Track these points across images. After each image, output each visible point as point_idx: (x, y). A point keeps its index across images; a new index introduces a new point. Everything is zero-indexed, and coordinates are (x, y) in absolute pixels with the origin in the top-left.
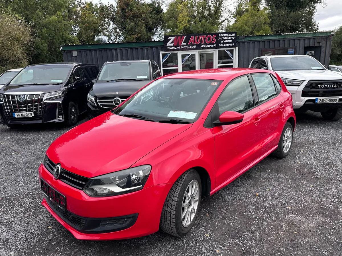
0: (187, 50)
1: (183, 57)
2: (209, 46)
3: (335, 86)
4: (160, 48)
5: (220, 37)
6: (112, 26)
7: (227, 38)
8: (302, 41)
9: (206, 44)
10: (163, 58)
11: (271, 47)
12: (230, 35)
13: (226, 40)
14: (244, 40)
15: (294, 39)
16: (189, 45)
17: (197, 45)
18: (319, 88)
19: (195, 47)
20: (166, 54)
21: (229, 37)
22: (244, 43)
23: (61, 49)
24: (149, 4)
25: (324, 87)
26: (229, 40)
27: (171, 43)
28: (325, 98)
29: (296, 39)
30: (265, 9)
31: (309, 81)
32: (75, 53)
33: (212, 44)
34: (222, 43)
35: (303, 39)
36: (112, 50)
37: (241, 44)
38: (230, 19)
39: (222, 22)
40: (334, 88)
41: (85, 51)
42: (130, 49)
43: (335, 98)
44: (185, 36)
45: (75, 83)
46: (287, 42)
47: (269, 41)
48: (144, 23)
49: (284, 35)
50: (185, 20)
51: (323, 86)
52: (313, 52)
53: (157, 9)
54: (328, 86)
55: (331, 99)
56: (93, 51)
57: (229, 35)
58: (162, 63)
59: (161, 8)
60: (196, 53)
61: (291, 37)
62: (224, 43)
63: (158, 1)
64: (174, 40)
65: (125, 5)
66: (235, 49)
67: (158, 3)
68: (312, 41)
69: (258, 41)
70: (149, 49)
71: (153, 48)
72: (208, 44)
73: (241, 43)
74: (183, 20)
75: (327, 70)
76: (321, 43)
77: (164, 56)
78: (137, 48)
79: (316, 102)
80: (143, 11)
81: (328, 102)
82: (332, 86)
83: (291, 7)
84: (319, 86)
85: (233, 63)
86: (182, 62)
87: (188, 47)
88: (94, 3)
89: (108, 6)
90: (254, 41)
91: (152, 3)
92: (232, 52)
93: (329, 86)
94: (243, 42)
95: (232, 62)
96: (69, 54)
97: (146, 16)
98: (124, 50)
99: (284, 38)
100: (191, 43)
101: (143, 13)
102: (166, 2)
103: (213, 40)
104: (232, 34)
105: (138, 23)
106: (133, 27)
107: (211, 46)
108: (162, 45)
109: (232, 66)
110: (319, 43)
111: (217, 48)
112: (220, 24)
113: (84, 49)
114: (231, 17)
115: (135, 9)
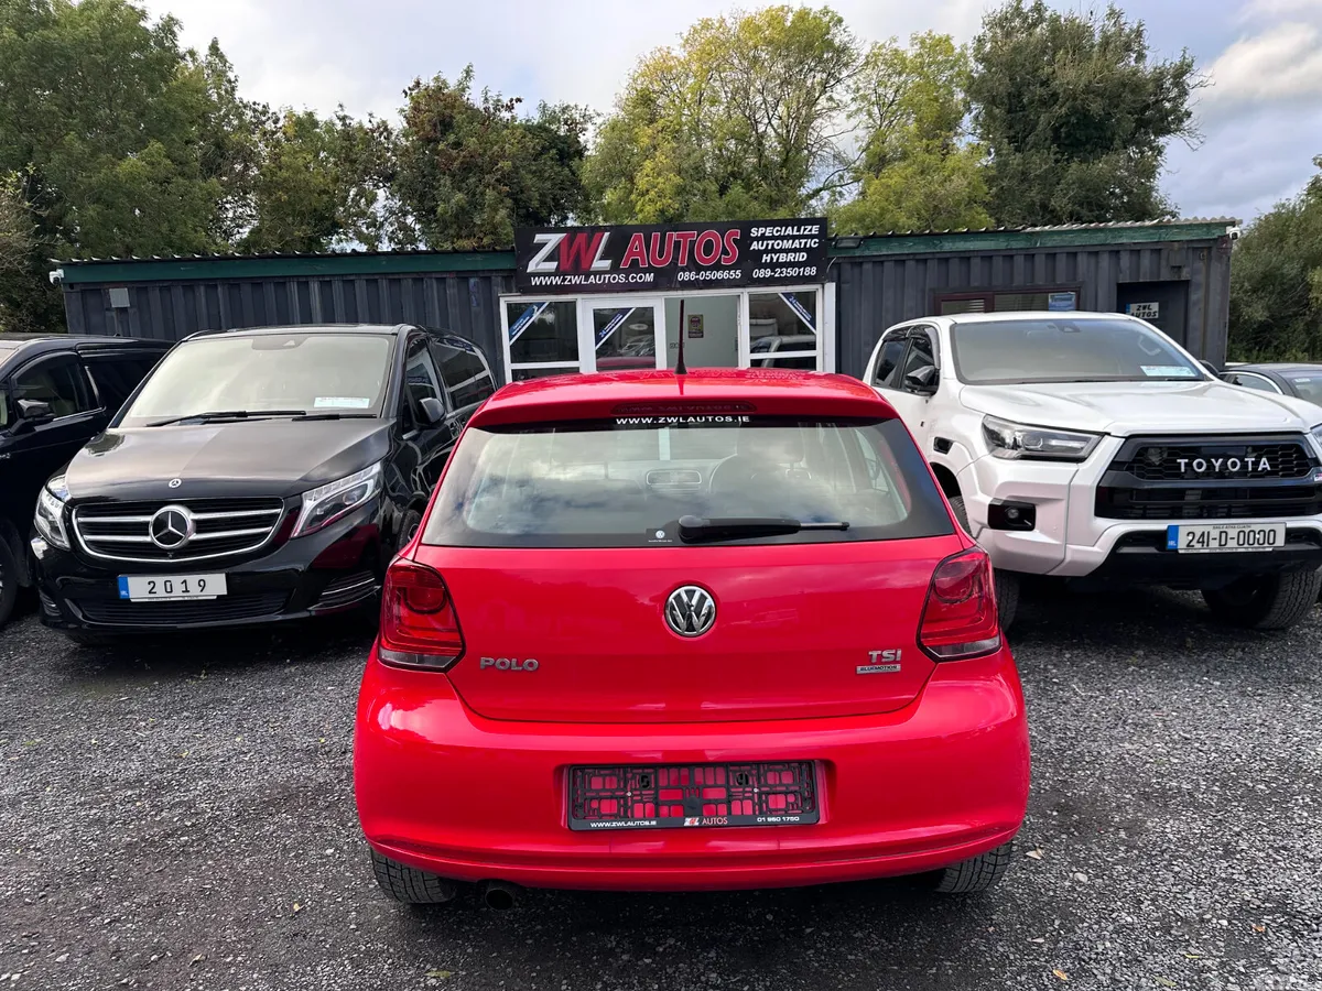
0: (618, 291)
1: (601, 320)
2: (711, 275)
3: (1264, 464)
4: (497, 280)
5: (757, 239)
6: (383, 201)
7: (787, 244)
8: (1105, 260)
9: (699, 269)
10: (511, 324)
11: (976, 284)
12: (799, 230)
13: (781, 251)
14: (858, 253)
15: (1074, 250)
16: (623, 271)
17: (658, 272)
18: (1180, 476)
19: (649, 278)
20: (529, 305)
21: (794, 238)
22: (861, 263)
23: (56, 279)
24: (533, 126)
25: (1208, 468)
26: (795, 250)
27: (549, 258)
28: (1215, 526)
29: (1080, 250)
30: (974, 149)
31: (1127, 438)
32: (119, 298)
33: (724, 268)
34: (766, 266)
35: (1111, 252)
36: (284, 283)
37: (847, 268)
38: (841, 186)
39: (810, 197)
40: (1256, 474)
41: (166, 286)
42: (364, 283)
43: (1267, 528)
44: (607, 234)
45: (13, 429)
46: (1040, 261)
47: (965, 257)
48: (508, 195)
49: (1029, 233)
50: (660, 186)
51: (1200, 465)
52: (1155, 307)
53: (560, 146)
54: (1224, 464)
55: (1247, 530)
56: (202, 289)
57: (795, 233)
58: (507, 344)
59: (578, 142)
60: (658, 303)
61: (1057, 240)
62: (773, 266)
63: (566, 116)
64: (558, 248)
65: (435, 125)
66: (820, 291)
67: (566, 123)
68: (1146, 260)
69: (921, 257)
70: (450, 282)
71: (466, 279)
72: (706, 269)
73: (848, 267)
74: (655, 187)
75: (1217, 381)
76: (1184, 270)
77: (516, 313)
79: (1171, 543)
80: (502, 148)
81: (1232, 546)
82: (1245, 465)
83: (1071, 145)
84: (1183, 462)
85: (815, 349)
86: (598, 339)
87: (621, 278)
88: (321, 117)
89: (367, 125)
90: (904, 258)
91: (545, 122)
92: (808, 301)
93: (1233, 464)
94: (857, 263)
95: (812, 346)
96: (93, 300)
97: (516, 169)
98: (337, 286)
99: (1028, 245)
100: (635, 262)
101: (503, 157)
102: (599, 121)
103: (725, 252)
104: (810, 227)
105: (483, 194)
106: (462, 208)
107: (719, 275)
108: (508, 266)
109: (815, 358)
110: (1180, 267)
111: (744, 287)
112: (804, 203)
113: (159, 281)
114: (845, 178)
115: (471, 142)
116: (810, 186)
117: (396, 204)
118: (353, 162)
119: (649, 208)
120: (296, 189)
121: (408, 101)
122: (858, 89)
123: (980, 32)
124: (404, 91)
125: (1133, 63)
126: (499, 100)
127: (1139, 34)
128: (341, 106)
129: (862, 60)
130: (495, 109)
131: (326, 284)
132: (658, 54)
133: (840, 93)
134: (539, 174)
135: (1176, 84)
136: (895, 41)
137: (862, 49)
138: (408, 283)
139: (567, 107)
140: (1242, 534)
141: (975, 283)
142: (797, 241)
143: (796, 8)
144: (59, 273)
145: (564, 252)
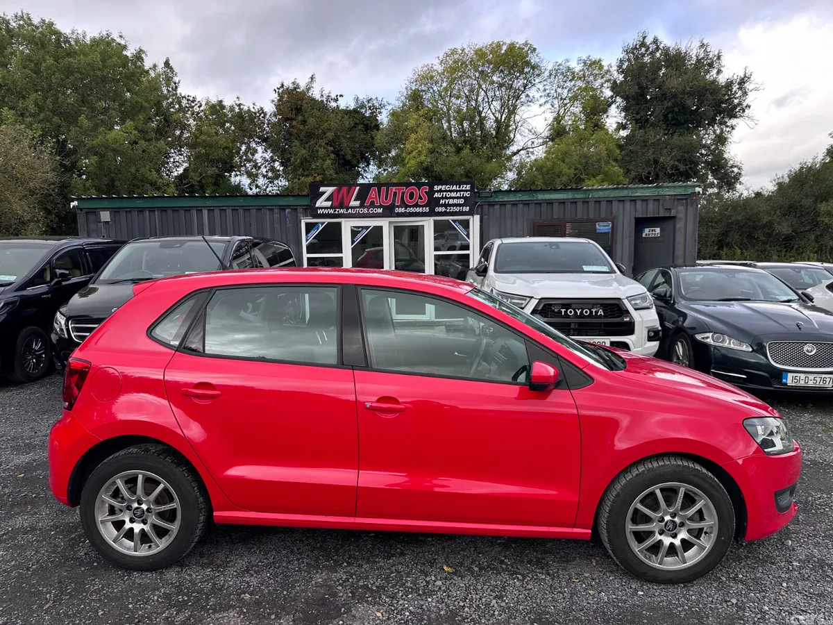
0: (363, 217)
1: (354, 233)
2: (412, 210)
3: (601, 312)
4: (300, 210)
5: (438, 191)
7: (453, 195)
8: (628, 205)
9: (407, 206)
10: (307, 233)
11: (556, 217)
12: (459, 187)
13: (450, 198)
14: (492, 200)
15: (610, 199)
16: (366, 207)
17: (385, 208)
18: (564, 317)
19: (380, 211)
20: (317, 223)
21: (457, 191)
22: (494, 205)
23: (74, 206)
24: (350, 110)
25: (574, 313)
26: (458, 198)
27: (327, 200)
29: (614, 199)
31: (540, 299)
32: (105, 216)
33: (420, 206)
34: (442, 206)
35: (631, 200)
36: (190, 210)
38: (533, 148)
39: (514, 154)
40: (597, 316)
41: (129, 211)
42: (230, 211)
43: (602, 341)
44: (358, 188)
45: (52, 283)
47: (550, 203)
48: (333, 152)
49: (585, 190)
50: (419, 149)
51: (571, 312)
52: (658, 230)
53: (366, 122)
54: (582, 312)
56: (147, 212)
57: (458, 189)
58: (304, 244)
59: (377, 120)
60: (385, 224)
61: (601, 194)
62: (446, 206)
63: (370, 104)
64: (332, 194)
65: (292, 110)
66: (472, 219)
67: (370, 109)
68: (651, 205)
69: (526, 202)
70: (276, 211)
71: (284, 210)
72: (410, 207)
73: (487, 207)
74: (417, 149)
75: (617, 273)
76: (673, 211)
77: (310, 227)
78: (249, 210)
80: (329, 125)
84: (563, 310)
85: (469, 250)
86: (353, 242)
87: (365, 211)
88: (227, 103)
89: (252, 110)
90: (518, 202)
91: (357, 108)
92: (466, 225)
93: (586, 312)
94: (491, 205)
95: (467, 248)
96: (92, 217)
97: (337, 137)
98: (217, 212)
99: (585, 196)
100: (372, 203)
101: (329, 130)
102: (389, 108)
103: (420, 198)
104: (465, 186)
105: (317, 151)
106: (305, 159)
107: (417, 210)
108: (306, 204)
109: (468, 255)
110: (670, 209)
111: (430, 216)
112: (509, 158)
113: (126, 208)
114: (535, 144)
115: (312, 121)
116: (514, 148)
117: (268, 155)
118: (244, 130)
120: (211, 146)
121: (276, 95)
122: (545, 90)
123: (622, 56)
124: (275, 90)
125: (715, 76)
126: (329, 96)
127: (719, 58)
128: (238, 98)
129: (547, 73)
130: (326, 101)
131: (211, 211)
132: (425, 69)
134: (352, 140)
135: (740, 88)
136: (568, 61)
137: (548, 66)
138: (253, 212)
139: (371, 99)
142: (459, 193)
143: (508, 42)
144: (75, 203)
145: (335, 196)
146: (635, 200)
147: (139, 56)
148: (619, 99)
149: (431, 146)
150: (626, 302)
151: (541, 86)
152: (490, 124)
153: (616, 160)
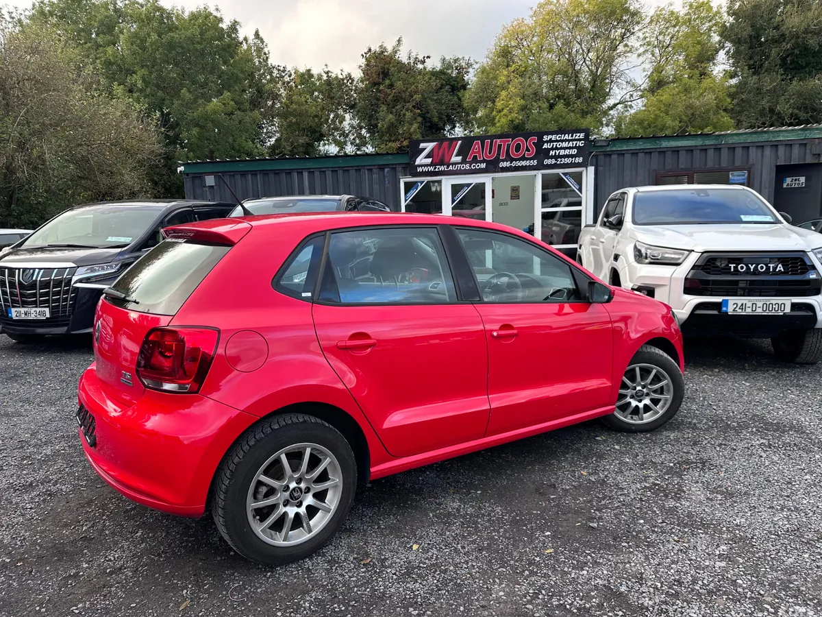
0: (465, 174)
1: (456, 189)
2: (518, 164)
3: (780, 268)
4: (399, 169)
5: (547, 142)
6: (348, 120)
7: (565, 145)
8: (768, 151)
9: (512, 160)
10: (406, 193)
11: (683, 167)
12: (572, 136)
13: (561, 148)
14: (608, 149)
15: (747, 145)
16: (468, 162)
17: (488, 163)
18: (732, 274)
19: (483, 166)
20: (416, 182)
21: (569, 141)
22: (610, 155)
23: (181, 171)
24: (436, 71)
25: (747, 269)
26: (570, 148)
27: (428, 156)
28: (749, 301)
29: (751, 145)
30: (728, 75)
31: (703, 253)
32: (210, 180)
33: (527, 159)
34: (552, 157)
35: (772, 146)
36: (291, 173)
37: (601, 158)
38: (631, 101)
39: (610, 109)
40: (775, 273)
41: (233, 174)
42: (330, 173)
43: (780, 302)
44: (460, 142)
46: (725, 152)
47: (676, 151)
48: (420, 115)
49: (718, 135)
50: (511, 106)
51: (742, 268)
52: (803, 179)
53: (453, 83)
54: (756, 267)
55: (768, 303)
56: (250, 176)
57: (570, 138)
58: (403, 204)
59: (464, 80)
60: (487, 180)
61: (736, 139)
62: (556, 157)
63: (457, 64)
64: (433, 150)
65: (379, 74)
66: (585, 171)
67: (456, 69)
68: (796, 150)
69: (648, 151)
70: (374, 171)
71: (384, 169)
72: (516, 160)
73: (603, 157)
74: (508, 107)
75: (785, 224)
77: (409, 186)
78: (348, 170)
79: (724, 309)
80: (417, 87)
81: (759, 311)
82: (768, 268)
84: (732, 266)
85: (581, 205)
86: (453, 201)
87: (467, 167)
88: (315, 72)
89: (340, 77)
90: (637, 151)
91: (444, 69)
92: (578, 178)
93: (762, 268)
94: (608, 155)
95: (579, 204)
96: (197, 182)
97: (424, 99)
98: (317, 174)
99: (717, 142)
100: (475, 157)
101: (416, 93)
102: (476, 66)
103: (528, 150)
104: (579, 134)
105: (404, 115)
106: (392, 124)
107: (524, 163)
108: (406, 162)
109: (580, 212)
110: (819, 155)
111: (538, 170)
112: (605, 113)
113: (229, 172)
114: (634, 96)
115: (399, 84)
116: (611, 102)
117: (356, 122)
118: (332, 98)
119: (503, 120)
120: (301, 115)
121: (364, 60)
122: (645, 38)
124: (362, 55)
126: (416, 58)
128: (326, 65)
129: (648, 20)
130: (414, 63)
131: (311, 173)
132: (515, 23)
133: (632, 41)
134: (439, 102)
136: (671, 5)
137: (649, 11)
138: (353, 172)
139: (458, 58)
140: (765, 305)
141: (681, 166)
142: (571, 143)
144: (182, 168)
145: (435, 153)
146: (777, 146)
147: (234, 27)
148: (728, 45)
149: (522, 102)
150: (811, 255)
151: (640, 35)
152: (585, 78)
153: (725, 110)
